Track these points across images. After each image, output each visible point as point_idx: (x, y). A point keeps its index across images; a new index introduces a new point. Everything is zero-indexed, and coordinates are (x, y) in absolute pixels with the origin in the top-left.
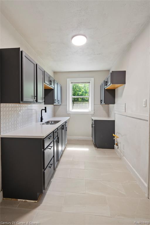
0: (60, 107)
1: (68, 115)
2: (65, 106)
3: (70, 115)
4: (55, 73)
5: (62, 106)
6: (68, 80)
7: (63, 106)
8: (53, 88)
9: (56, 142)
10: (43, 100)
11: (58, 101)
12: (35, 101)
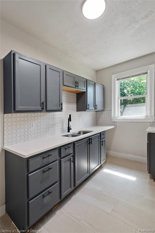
0: (103, 113)
1: (114, 123)
2: (109, 111)
3: (116, 123)
4: (97, 71)
5: (105, 112)
6: (113, 76)
7: (107, 112)
8: (85, 91)
9: (69, 161)
10: (60, 107)
11: (95, 106)
12: (42, 109)
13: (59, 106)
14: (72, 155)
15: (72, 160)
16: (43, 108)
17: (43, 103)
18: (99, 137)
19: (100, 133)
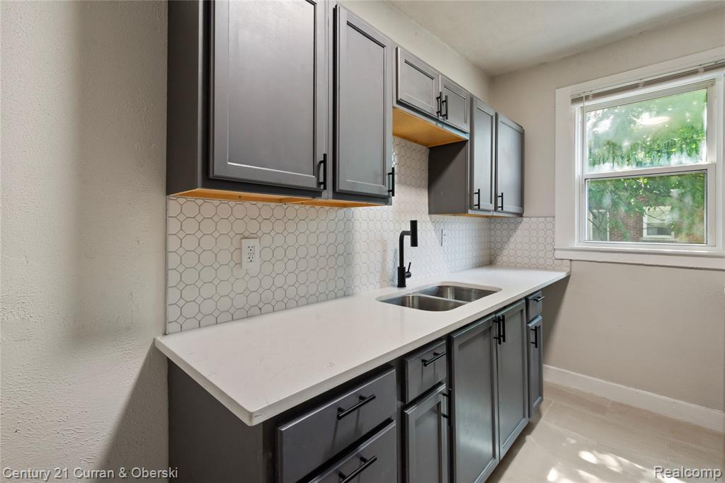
8: (467, 137)
9: (436, 415)
10: (384, 184)
11: (496, 197)
12: (319, 184)
13: (380, 179)
14: (443, 388)
15: (444, 410)
16: (324, 183)
17: (324, 161)
18: (522, 311)
19: (526, 298)
